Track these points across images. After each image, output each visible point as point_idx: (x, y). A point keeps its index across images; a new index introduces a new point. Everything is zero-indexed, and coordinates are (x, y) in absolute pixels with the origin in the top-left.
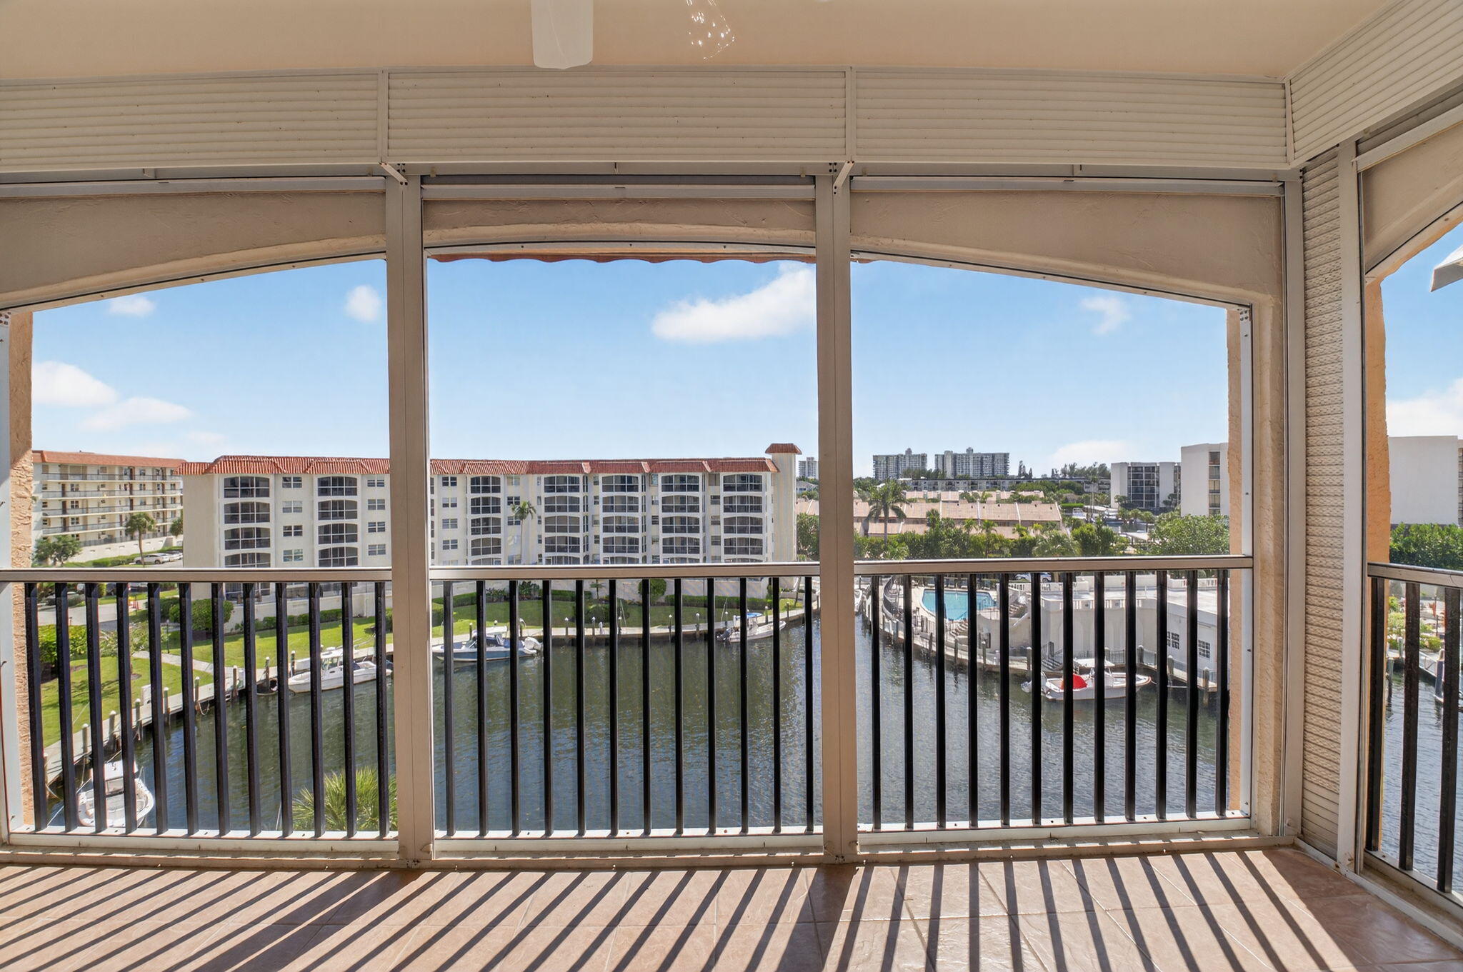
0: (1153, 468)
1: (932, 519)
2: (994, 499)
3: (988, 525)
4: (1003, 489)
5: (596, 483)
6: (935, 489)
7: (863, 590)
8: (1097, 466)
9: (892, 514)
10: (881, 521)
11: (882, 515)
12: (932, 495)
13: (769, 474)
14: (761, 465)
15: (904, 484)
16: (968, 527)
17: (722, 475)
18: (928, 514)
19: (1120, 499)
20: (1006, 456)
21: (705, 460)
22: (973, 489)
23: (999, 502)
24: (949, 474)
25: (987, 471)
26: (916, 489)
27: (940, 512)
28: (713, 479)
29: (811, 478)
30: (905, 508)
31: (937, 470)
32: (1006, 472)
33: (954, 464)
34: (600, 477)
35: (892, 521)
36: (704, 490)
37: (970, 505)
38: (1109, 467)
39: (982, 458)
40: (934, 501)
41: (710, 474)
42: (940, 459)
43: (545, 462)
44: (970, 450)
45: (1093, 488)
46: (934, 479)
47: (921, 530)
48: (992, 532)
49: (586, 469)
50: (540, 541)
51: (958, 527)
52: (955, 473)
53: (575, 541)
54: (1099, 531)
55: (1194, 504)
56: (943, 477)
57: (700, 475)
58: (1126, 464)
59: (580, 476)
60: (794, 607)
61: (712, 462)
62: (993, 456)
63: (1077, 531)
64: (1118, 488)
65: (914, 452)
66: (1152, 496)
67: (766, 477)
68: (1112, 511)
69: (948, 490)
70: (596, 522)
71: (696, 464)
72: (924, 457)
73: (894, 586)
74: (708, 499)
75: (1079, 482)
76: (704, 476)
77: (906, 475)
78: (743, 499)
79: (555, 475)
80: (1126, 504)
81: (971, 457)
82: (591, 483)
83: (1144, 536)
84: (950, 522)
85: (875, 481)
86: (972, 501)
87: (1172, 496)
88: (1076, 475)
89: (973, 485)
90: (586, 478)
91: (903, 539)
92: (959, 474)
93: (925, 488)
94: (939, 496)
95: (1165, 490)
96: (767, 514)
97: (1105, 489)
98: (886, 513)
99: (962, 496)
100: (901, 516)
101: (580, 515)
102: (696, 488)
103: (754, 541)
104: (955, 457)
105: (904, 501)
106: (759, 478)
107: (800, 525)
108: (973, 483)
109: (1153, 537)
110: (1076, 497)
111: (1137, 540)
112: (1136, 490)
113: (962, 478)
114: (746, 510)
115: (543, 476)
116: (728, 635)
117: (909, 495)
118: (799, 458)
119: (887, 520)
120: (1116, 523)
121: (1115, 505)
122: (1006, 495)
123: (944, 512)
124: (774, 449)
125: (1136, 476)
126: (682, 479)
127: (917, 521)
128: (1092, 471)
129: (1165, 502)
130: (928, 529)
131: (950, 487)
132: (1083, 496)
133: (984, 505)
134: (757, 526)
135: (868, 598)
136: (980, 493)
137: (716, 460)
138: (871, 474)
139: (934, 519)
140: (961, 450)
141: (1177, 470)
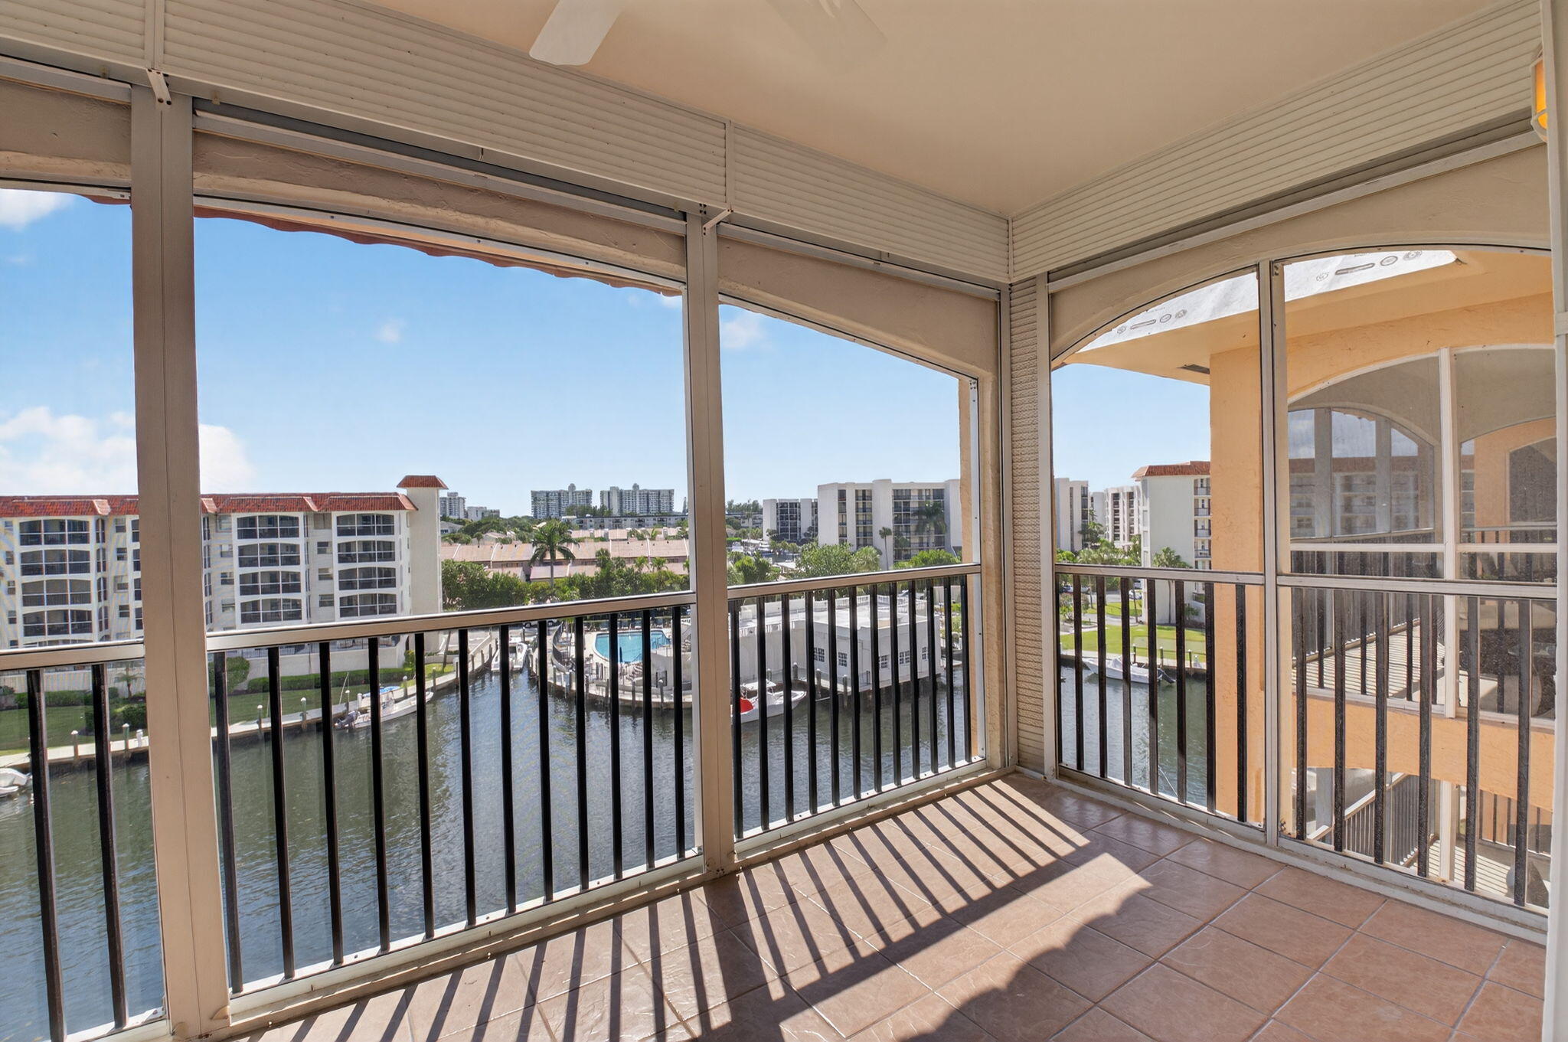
0: (796, 504)
1: (602, 559)
2: (662, 536)
3: (659, 562)
4: (669, 525)
5: (121, 529)
6: (602, 527)
7: (527, 643)
8: (751, 502)
9: (559, 556)
10: (546, 564)
11: (548, 557)
12: (599, 533)
13: (403, 513)
14: (393, 502)
15: (568, 522)
16: (640, 565)
17: (335, 514)
18: (598, 554)
19: (771, 533)
20: (671, 493)
21: (307, 495)
22: (640, 526)
23: (667, 538)
24: (615, 511)
25: (653, 507)
26: (581, 527)
27: (610, 551)
28: (322, 520)
29: (451, 517)
30: (572, 548)
31: (603, 507)
32: (671, 510)
33: (621, 500)
34: (129, 520)
35: (559, 563)
36: (307, 535)
37: (641, 542)
38: (761, 503)
39: (648, 494)
40: (603, 539)
41: (316, 515)
42: (606, 496)
43: (22, 498)
44: (636, 486)
45: (749, 523)
46: (601, 516)
47: (591, 572)
48: (664, 569)
49: (103, 508)
50: (12, 621)
51: (629, 566)
52: (621, 510)
53: (83, 616)
54: (758, 563)
55: (828, 535)
56: (609, 515)
57: (300, 515)
58: (775, 500)
59: (91, 520)
60: (442, 673)
61: (317, 498)
62: (659, 493)
63: (739, 564)
64: (769, 522)
65: (578, 489)
66: (795, 529)
67: (400, 518)
68: (765, 544)
69: (616, 527)
70: (122, 587)
71: (296, 501)
72: (588, 494)
73: (564, 635)
74: (314, 547)
75: (737, 518)
76: (306, 517)
77: (569, 512)
78: (366, 545)
79: (42, 518)
80: (777, 536)
81: (638, 493)
82: (110, 529)
83: (791, 565)
84: (621, 562)
85: (535, 520)
86: (641, 538)
87: (810, 529)
88: (733, 510)
89: (641, 523)
90: (102, 523)
91: (571, 582)
92: (627, 511)
93: (591, 527)
94: (607, 534)
95: (805, 523)
96: (401, 563)
97: (758, 524)
98: (553, 556)
99: (630, 534)
100: (569, 556)
101: (92, 577)
102: (294, 533)
103: (384, 598)
104: (621, 494)
105: (570, 541)
106: (389, 519)
107: (445, 573)
108: (640, 521)
109: (799, 565)
110: (734, 532)
111: (786, 568)
112: (783, 524)
113: (628, 516)
114: (371, 558)
115: (16, 521)
116: (352, 720)
117: (575, 534)
118: (443, 494)
119: (555, 562)
120: (768, 554)
121: (766, 537)
122: (673, 532)
123: (615, 551)
124: (409, 482)
125: (782, 512)
126: (271, 520)
127: (585, 562)
128: (746, 508)
129: (805, 534)
130: (598, 569)
131: (617, 525)
132: (740, 531)
133: (654, 542)
134: (388, 578)
135: (534, 651)
136: (650, 531)
137: (323, 496)
138: (530, 514)
139: (604, 559)
140: (626, 486)
141: (815, 506)
